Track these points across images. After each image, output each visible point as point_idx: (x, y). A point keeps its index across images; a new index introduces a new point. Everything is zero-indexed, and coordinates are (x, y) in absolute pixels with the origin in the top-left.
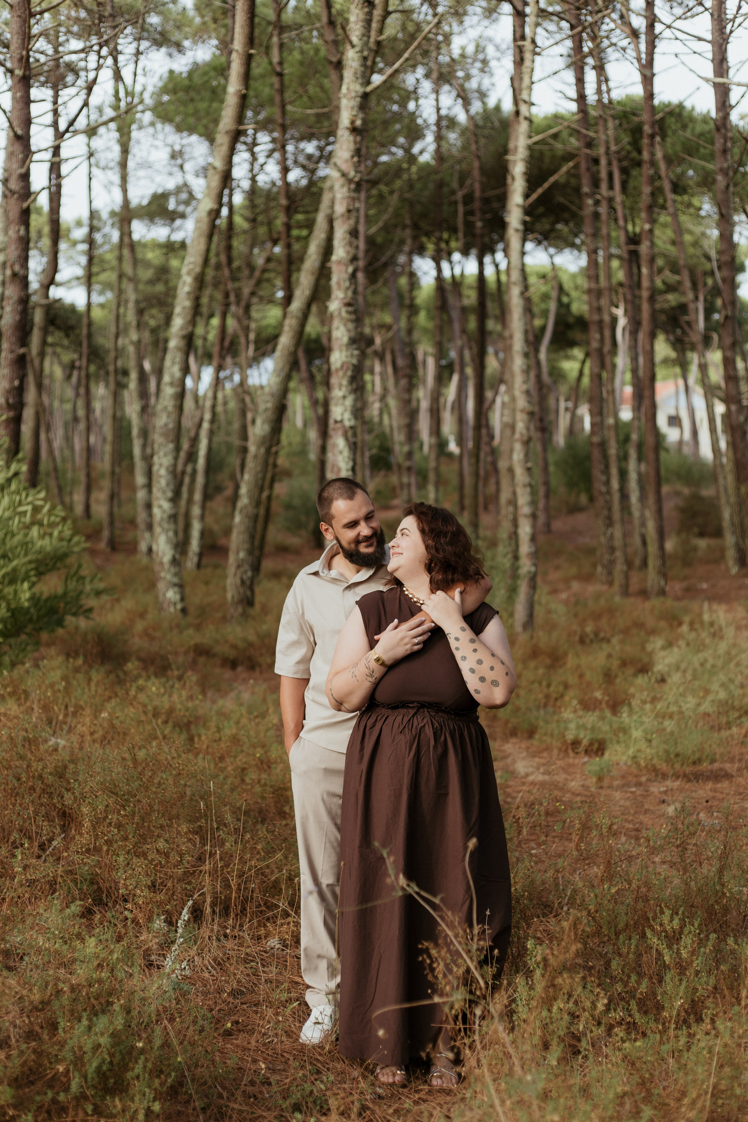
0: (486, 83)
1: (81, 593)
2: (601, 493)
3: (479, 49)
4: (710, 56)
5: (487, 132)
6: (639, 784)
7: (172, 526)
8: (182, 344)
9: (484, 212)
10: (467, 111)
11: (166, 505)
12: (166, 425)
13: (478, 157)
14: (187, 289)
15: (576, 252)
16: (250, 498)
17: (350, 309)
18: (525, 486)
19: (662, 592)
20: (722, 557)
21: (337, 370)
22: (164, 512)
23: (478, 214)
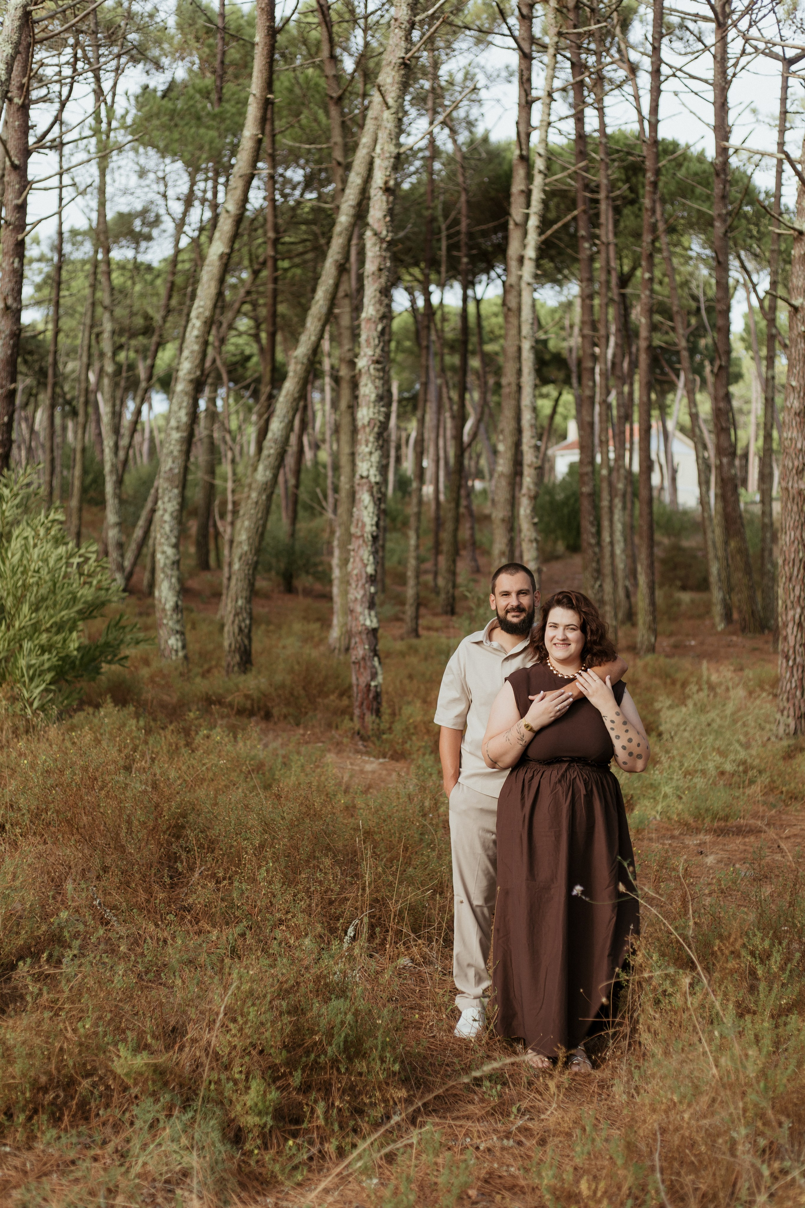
0: (475, 113)
1: (122, 641)
2: (590, 545)
3: (468, 76)
5: (473, 162)
7: (175, 573)
8: (190, 388)
9: (471, 248)
10: (455, 141)
11: (170, 551)
12: (171, 469)
13: (466, 191)
14: (196, 332)
15: (557, 288)
16: (250, 545)
17: (379, 366)
18: (531, 541)
19: (652, 649)
20: (708, 611)
21: (364, 427)
22: (167, 558)
23: (464, 250)
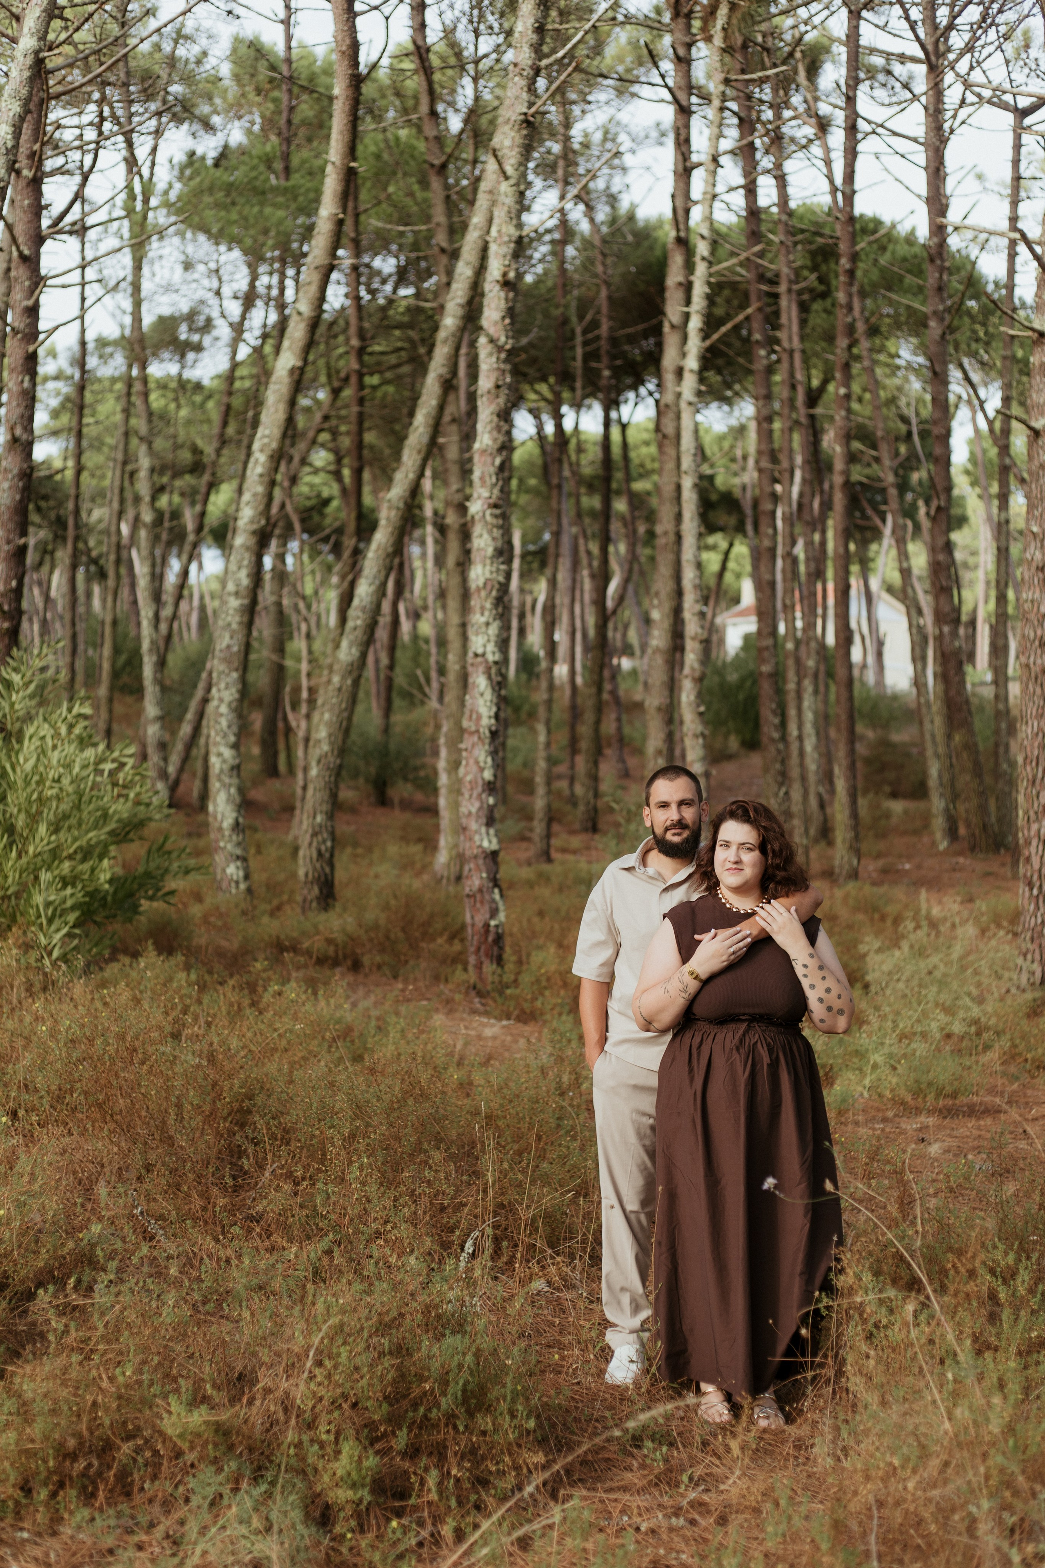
0: (617, 184)
1: (167, 871)
2: (772, 740)
3: (608, 136)
4: (923, 163)
5: (615, 247)
6: (885, 1120)
8: (252, 541)
9: (614, 357)
10: (592, 220)
11: (228, 753)
12: (229, 647)
13: (607, 284)
14: (259, 470)
15: (726, 408)
17: (497, 511)
18: (696, 736)
19: (854, 875)
20: (926, 825)
21: (478, 590)
22: (224, 761)
23: (605, 360)
